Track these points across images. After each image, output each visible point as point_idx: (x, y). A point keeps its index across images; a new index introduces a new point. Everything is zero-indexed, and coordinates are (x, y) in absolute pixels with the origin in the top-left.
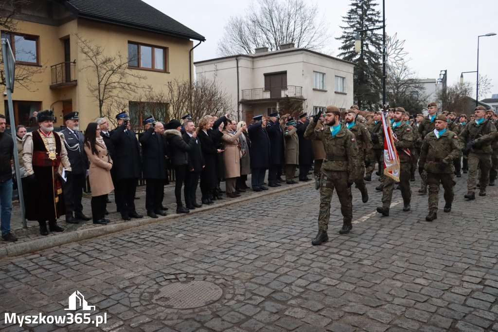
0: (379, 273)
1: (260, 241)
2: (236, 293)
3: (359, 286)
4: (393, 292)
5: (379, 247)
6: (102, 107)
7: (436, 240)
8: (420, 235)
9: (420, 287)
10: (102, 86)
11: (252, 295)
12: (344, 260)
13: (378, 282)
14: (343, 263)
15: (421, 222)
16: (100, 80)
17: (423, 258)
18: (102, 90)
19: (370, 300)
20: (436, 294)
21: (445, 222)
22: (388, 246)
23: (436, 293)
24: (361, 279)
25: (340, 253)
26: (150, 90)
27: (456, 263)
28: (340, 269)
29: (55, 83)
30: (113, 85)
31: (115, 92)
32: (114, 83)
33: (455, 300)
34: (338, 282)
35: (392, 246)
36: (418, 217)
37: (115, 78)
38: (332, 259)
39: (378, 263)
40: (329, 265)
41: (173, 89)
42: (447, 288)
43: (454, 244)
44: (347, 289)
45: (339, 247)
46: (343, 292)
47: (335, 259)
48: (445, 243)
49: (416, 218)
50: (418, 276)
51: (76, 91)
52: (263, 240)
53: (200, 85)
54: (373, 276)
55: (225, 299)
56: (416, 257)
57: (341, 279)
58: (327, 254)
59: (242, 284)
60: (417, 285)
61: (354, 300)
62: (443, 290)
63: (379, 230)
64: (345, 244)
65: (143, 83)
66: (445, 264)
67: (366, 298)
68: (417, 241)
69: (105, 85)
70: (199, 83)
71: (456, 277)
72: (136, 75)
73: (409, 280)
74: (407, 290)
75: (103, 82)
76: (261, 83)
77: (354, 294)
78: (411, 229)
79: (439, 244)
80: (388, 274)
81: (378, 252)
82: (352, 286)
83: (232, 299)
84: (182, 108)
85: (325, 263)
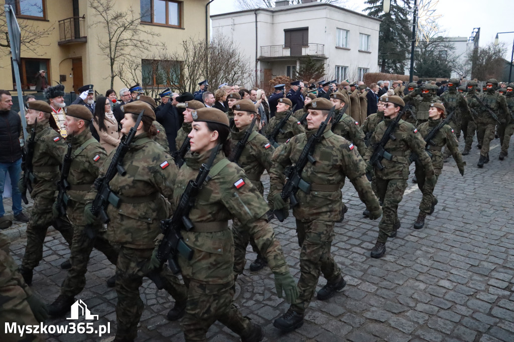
0: (402, 272)
1: (279, 227)
2: (254, 292)
3: (381, 287)
4: (415, 296)
5: (403, 239)
6: (114, 66)
7: (461, 233)
8: (445, 226)
9: (444, 291)
10: (113, 44)
11: (270, 295)
12: (365, 254)
13: (401, 283)
14: (365, 258)
15: (447, 209)
16: (111, 37)
17: (447, 254)
18: (113, 48)
19: (392, 305)
20: (461, 301)
21: (471, 211)
22: (412, 238)
23: (461, 298)
24: (383, 278)
25: (362, 246)
26: (164, 47)
27: (482, 262)
28: (362, 265)
29: (64, 40)
30: (125, 42)
31: (127, 50)
32: (126, 40)
33: (479, 308)
34: (360, 281)
35: (416, 239)
36: (443, 203)
37: (127, 35)
38: (353, 252)
39: (401, 260)
40: (351, 260)
41: (189, 48)
42: (472, 293)
43: (481, 239)
44: (369, 291)
45: (361, 238)
46: (363, 294)
47: (357, 253)
48: (472, 237)
49: (441, 204)
50: (442, 277)
51: (85, 49)
52: (282, 226)
53: (216, 41)
54: (395, 276)
55: (243, 298)
56: (441, 253)
57: (363, 278)
58: (348, 247)
59: (261, 281)
60: (442, 288)
61: (376, 305)
62: (468, 296)
63: (403, 218)
64: (367, 235)
65: (157, 40)
66: (470, 263)
67: (388, 302)
68: (442, 233)
69: (117, 43)
70: (215, 39)
71: (481, 279)
72: (149, 31)
73: (432, 282)
74: (431, 294)
75: (114, 39)
76: (281, 39)
77: (376, 297)
78: (436, 217)
79: (465, 238)
80: (411, 274)
81: (401, 246)
82: (374, 287)
83: (251, 298)
84: (198, 70)
85: (347, 257)
